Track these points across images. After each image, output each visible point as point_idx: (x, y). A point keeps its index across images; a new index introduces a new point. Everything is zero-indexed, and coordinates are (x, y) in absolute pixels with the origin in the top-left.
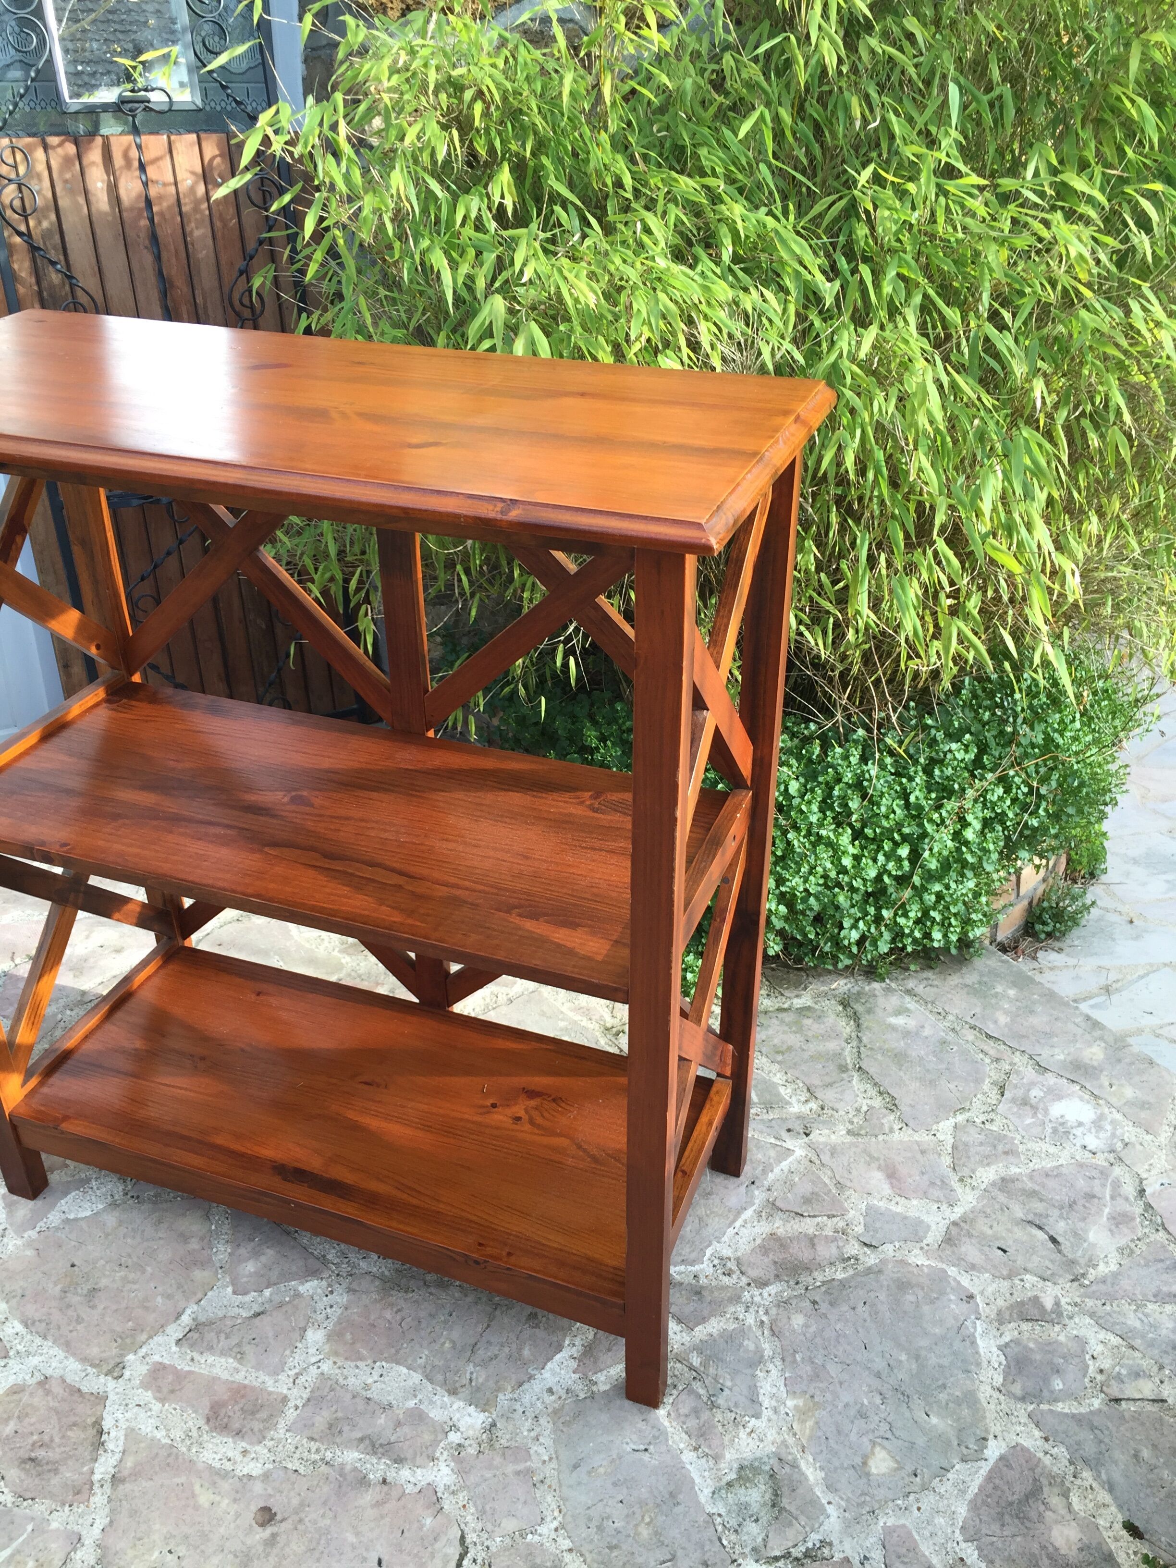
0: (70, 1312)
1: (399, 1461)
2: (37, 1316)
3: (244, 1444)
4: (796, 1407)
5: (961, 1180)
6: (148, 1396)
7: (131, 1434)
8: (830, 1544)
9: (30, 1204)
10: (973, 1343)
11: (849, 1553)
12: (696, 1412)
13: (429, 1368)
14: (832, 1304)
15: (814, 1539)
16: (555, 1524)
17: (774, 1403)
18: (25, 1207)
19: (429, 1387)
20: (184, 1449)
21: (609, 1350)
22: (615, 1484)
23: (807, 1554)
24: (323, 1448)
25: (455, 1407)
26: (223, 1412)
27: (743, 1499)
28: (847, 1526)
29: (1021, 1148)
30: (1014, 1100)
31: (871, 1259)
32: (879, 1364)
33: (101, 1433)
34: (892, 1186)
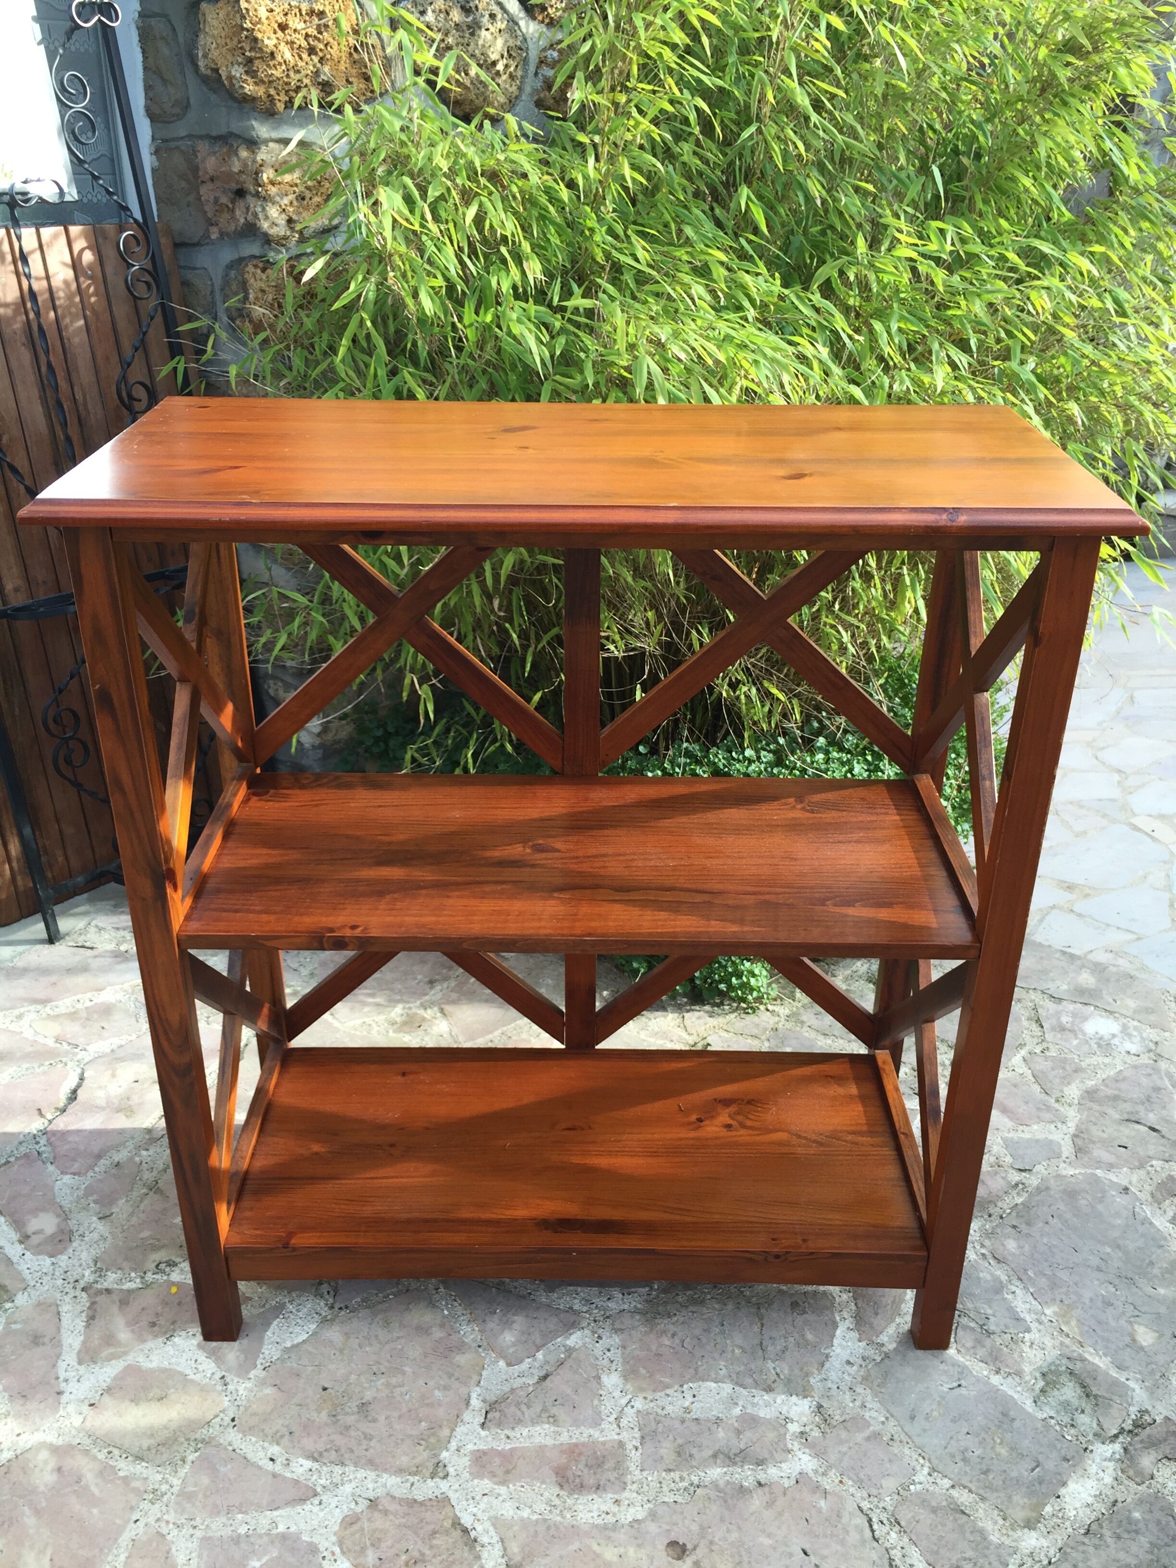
0: (353, 1433)
1: (760, 1462)
2: (321, 1447)
3: (610, 1495)
4: (1055, 1313)
5: (1057, 1101)
6: (486, 1484)
7: (496, 1522)
8: (1147, 1411)
9: (236, 1345)
10: (1151, 1223)
11: (1165, 1413)
12: (978, 1342)
13: (734, 1376)
14: (1028, 1224)
15: (1133, 1410)
16: (926, 1471)
17: (1034, 1316)
18: (231, 1351)
19: (744, 1392)
20: (559, 1518)
21: (877, 1314)
22: (954, 1421)
23: (1136, 1424)
24: (685, 1475)
25: (779, 1401)
26: (569, 1474)
27: (1062, 1399)
28: (1152, 1391)
29: (1083, 1065)
30: (1053, 1029)
31: (1033, 1181)
32: (1095, 1261)
33: (465, 1531)
34: (1011, 1119)
